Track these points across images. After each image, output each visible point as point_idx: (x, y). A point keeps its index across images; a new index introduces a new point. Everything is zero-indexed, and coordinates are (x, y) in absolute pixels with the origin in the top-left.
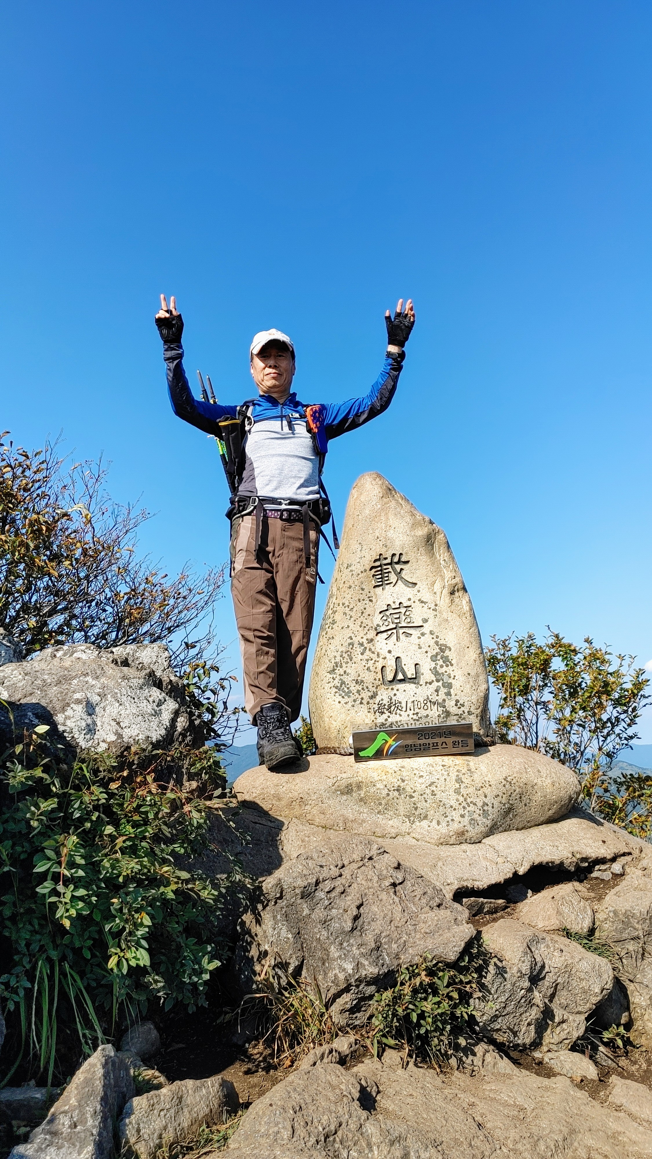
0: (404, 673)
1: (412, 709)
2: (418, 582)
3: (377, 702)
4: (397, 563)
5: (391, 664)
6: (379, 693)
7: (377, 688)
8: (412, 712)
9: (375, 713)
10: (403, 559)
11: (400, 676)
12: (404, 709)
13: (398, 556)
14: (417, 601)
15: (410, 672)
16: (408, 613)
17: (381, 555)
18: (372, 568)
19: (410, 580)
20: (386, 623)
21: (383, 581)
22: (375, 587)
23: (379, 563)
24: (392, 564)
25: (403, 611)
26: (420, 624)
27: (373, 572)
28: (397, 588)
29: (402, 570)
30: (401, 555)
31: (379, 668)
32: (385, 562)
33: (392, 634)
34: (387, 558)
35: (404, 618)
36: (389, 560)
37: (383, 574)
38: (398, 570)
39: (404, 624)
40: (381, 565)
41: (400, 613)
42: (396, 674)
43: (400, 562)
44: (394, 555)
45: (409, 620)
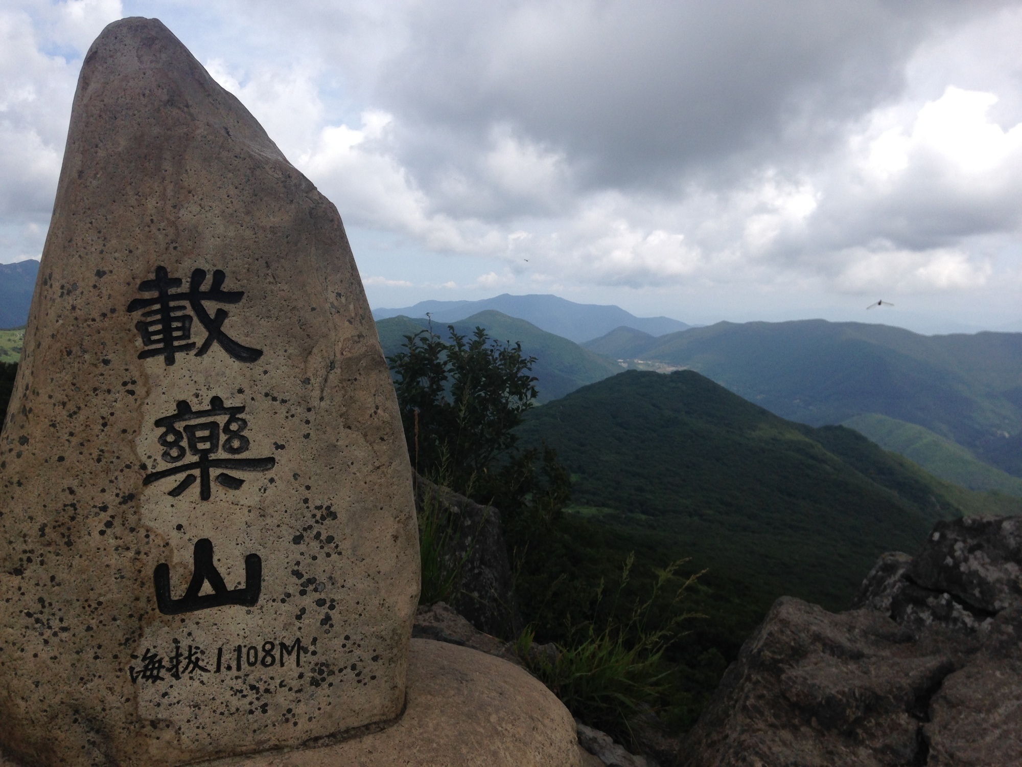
0: (217, 581)
1: (234, 665)
2: (265, 349)
3: (141, 652)
4: (210, 296)
5: (184, 557)
6: (147, 630)
7: (140, 619)
8: (234, 672)
9: (134, 680)
10: (228, 285)
11: (207, 588)
12: (212, 668)
13: (209, 278)
14: (259, 397)
15: (235, 578)
16: (234, 427)
17: (161, 270)
18: (133, 306)
19: (243, 341)
20: (174, 452)
21: (168, 340)
22: (143, 355)
23: (155, 294)
24: (194, 296)
25: (222, 420)
26: (266, 454)
27: (137, 315)
28: (206, 358)
29: (222, 314)
30: (219, 276)
31: (149, 571)
32: (172, 291)
33: (190, 480)
34: (178, 282)
35: (223, 438)
36: (185, 287)
37: (166, 321)
38: (212, 314)
39: (222, 454)
40: (164, 299)
41: (215, 425)
42: (195, 585)
43: (216, 293)
44: (198, 275)
45: (236, 444)
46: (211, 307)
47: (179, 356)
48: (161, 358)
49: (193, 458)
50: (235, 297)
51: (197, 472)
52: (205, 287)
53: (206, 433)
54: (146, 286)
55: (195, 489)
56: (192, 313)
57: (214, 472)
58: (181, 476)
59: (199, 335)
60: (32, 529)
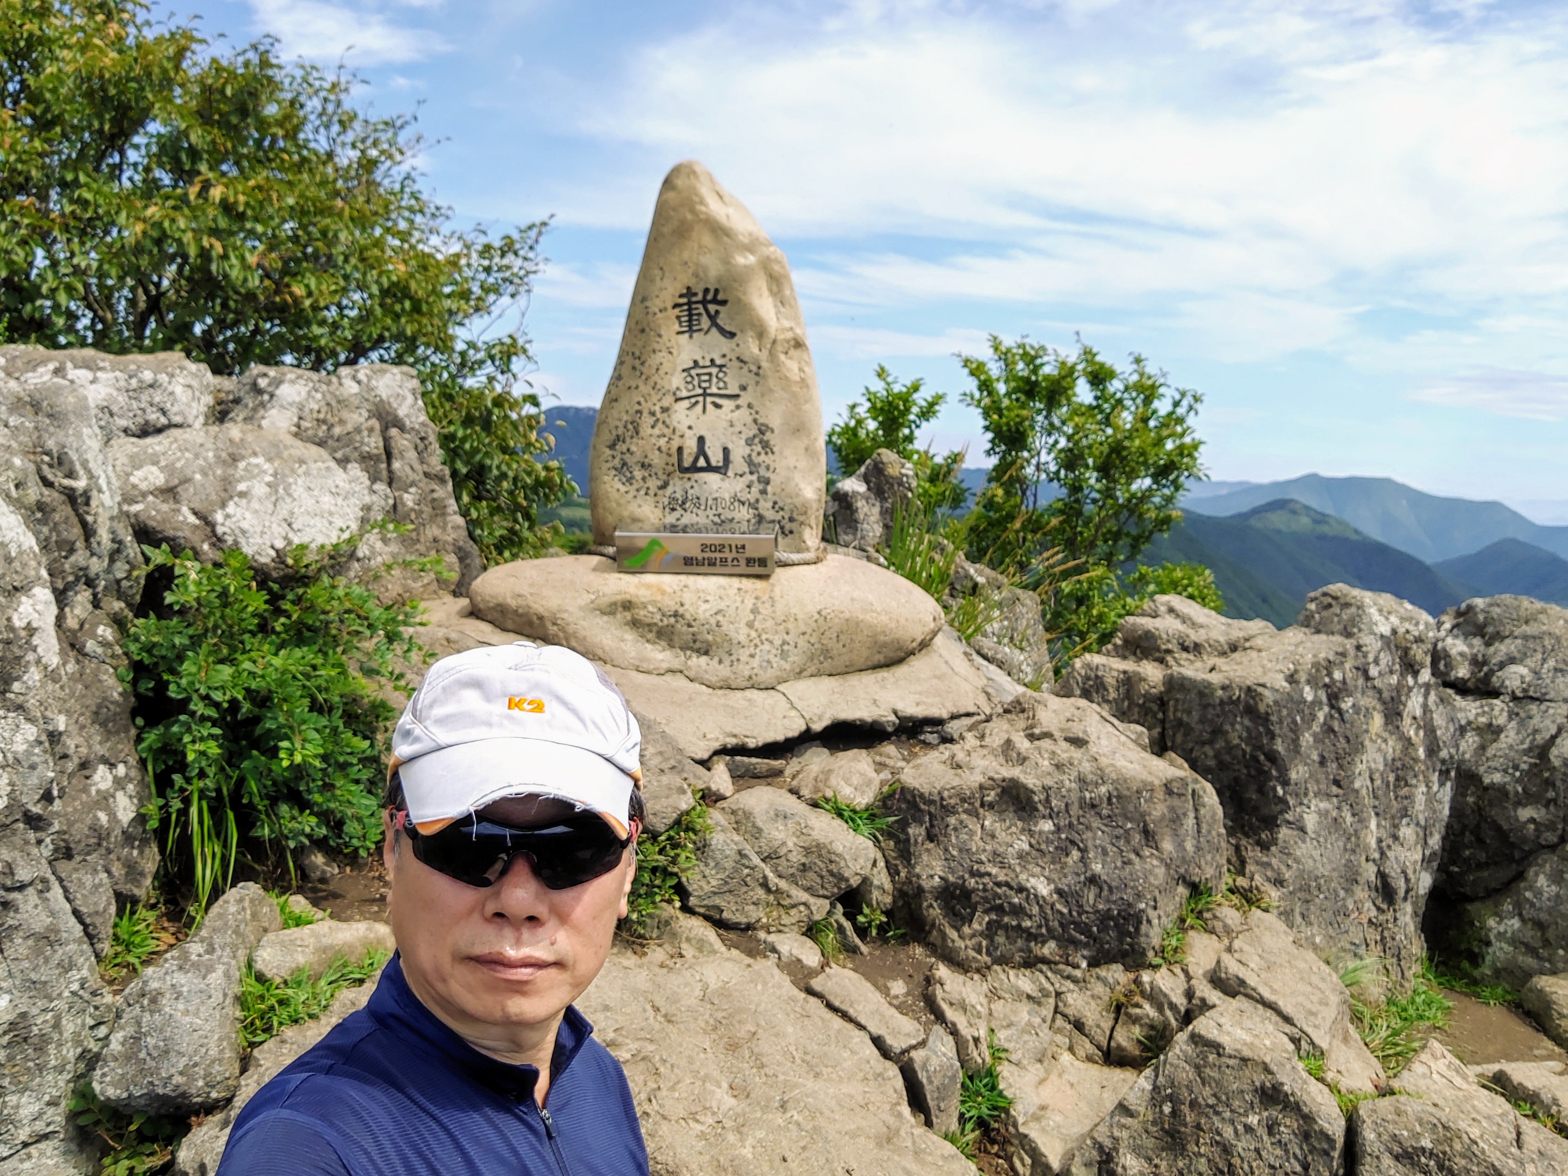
0: (708, 458)
1: (714, 508)
2: (738, 332)
3: (667, 494)
4: (710, 302)
5: (692, 444)
6: (671, 482)
7: (668, 475)
8: (714, 512)
10: (721, 296)
11: (701, 463)
12: (703, 508)
13: (712, 292)
14: (734, 359)
16: (721, 375)
17: (688, 288)
18: (676, 306)
19: (728, 328)
20: (690, 387)
21: (690, 326)
22: (679, 333)
23: (684, 300)
24: (704, 302)
25: (714, 371)
26: (736, 391)
27: (677, 311)
28: (708, 336)
29: (717, 312)
30: (717, 291)
31: (674, 450)
32: (694, 299)
33: (697, 402)
34: (695, 294)
35: (714, 380)
36: (700, 297)
37: (690, 315)
38: (713, 312)
39: (714, 390)
40: (689, 303)
41: (710, 374)
42: (696, 460)
43: (715, 301)
44: (707, 291)
45: (721, 385)
46: (712, 308)
47: (695, 335)
48: (687, 335)
49: (700, 391)
50: (724, 303)
51: (701, 399)
52: (710, 297)
53: (706, 378)
54: (681, 296)
55: (700, 407)
56: (702, 311)
57: (709, 399)
58: (693, 400)
59: (705, 322)
60: (621, 425)
